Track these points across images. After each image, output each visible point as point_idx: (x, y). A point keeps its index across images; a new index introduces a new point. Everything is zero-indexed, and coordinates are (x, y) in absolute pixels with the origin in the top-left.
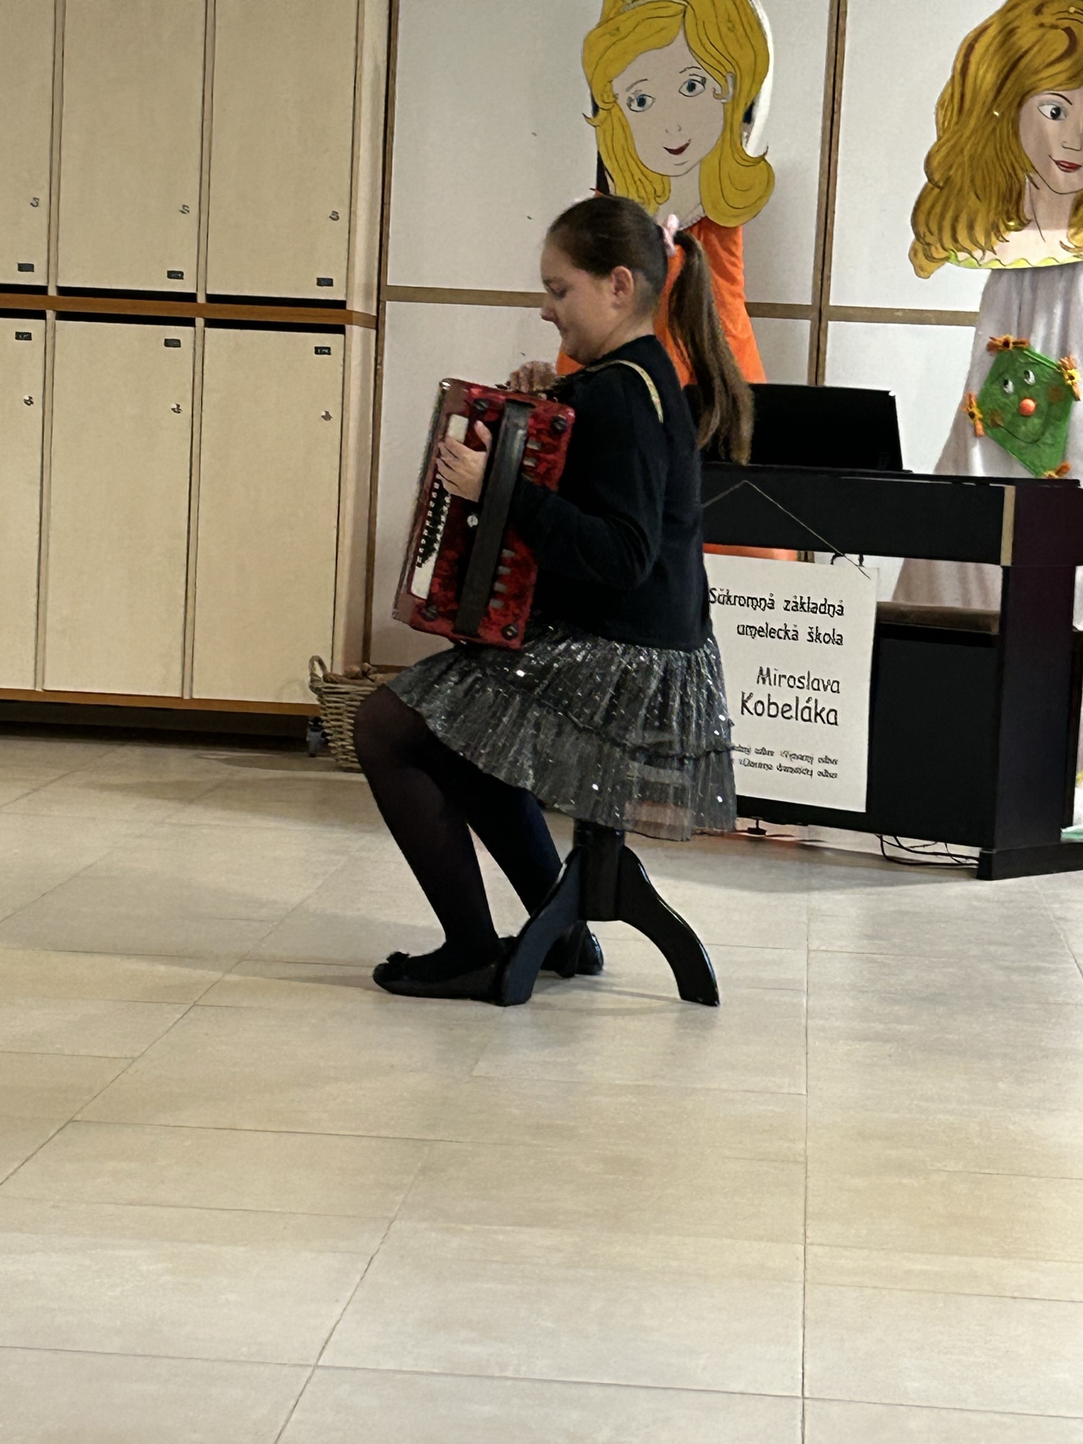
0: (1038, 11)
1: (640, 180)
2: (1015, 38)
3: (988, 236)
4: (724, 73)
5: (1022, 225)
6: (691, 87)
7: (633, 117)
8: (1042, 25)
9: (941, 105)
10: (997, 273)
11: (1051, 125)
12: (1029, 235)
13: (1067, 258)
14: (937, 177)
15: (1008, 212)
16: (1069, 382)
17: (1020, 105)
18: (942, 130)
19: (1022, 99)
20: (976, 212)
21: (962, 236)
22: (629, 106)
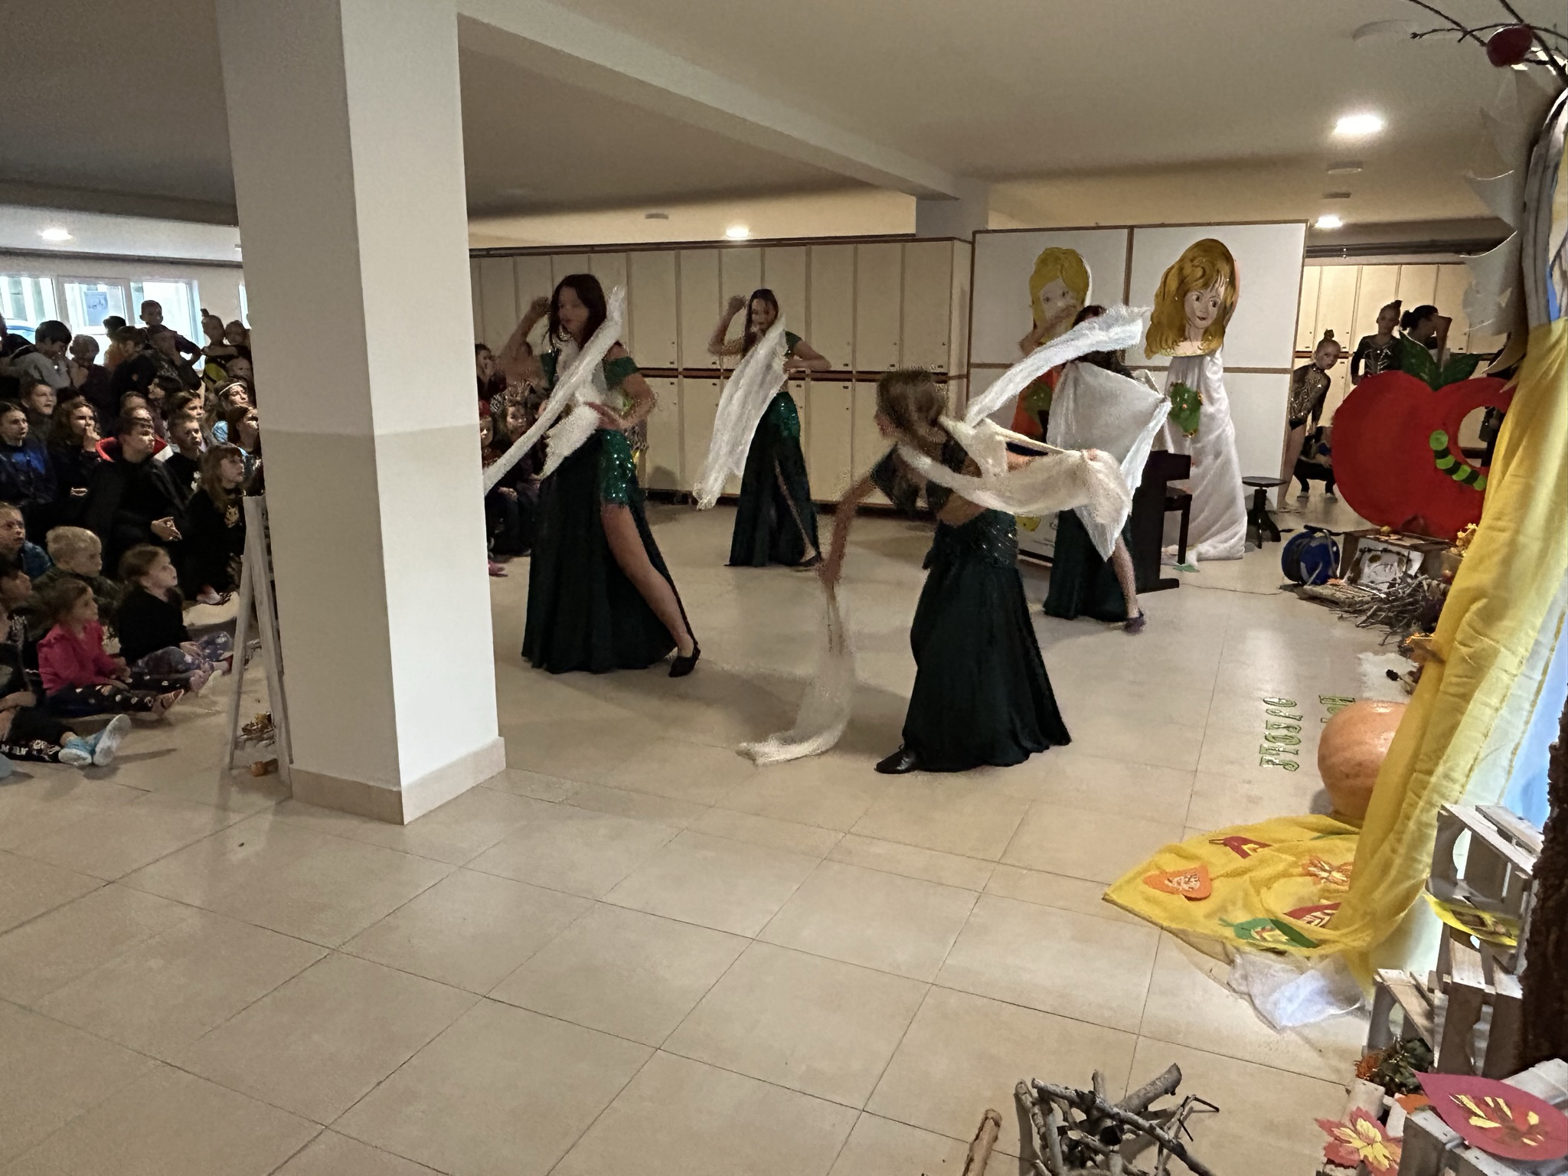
2: (1183, 271)
3: (1172, 344)
4: (1075, 290)
5: (1184, 340)
6: (1065, 292)
7: (1044, 305)
8: (1193, 266)
9: (1157, 296)
10: (1174, 357)
11: (1196, 304)
12: (1187, 343)
13: (1199, 352)
14: (1155, 322)
15: (1180, 335)
16: (1200, 399)
17: (1185, 296)
18: (1157, 304)
19: (1185, 294)
20: (1169, 335)
22: (1044, 301)
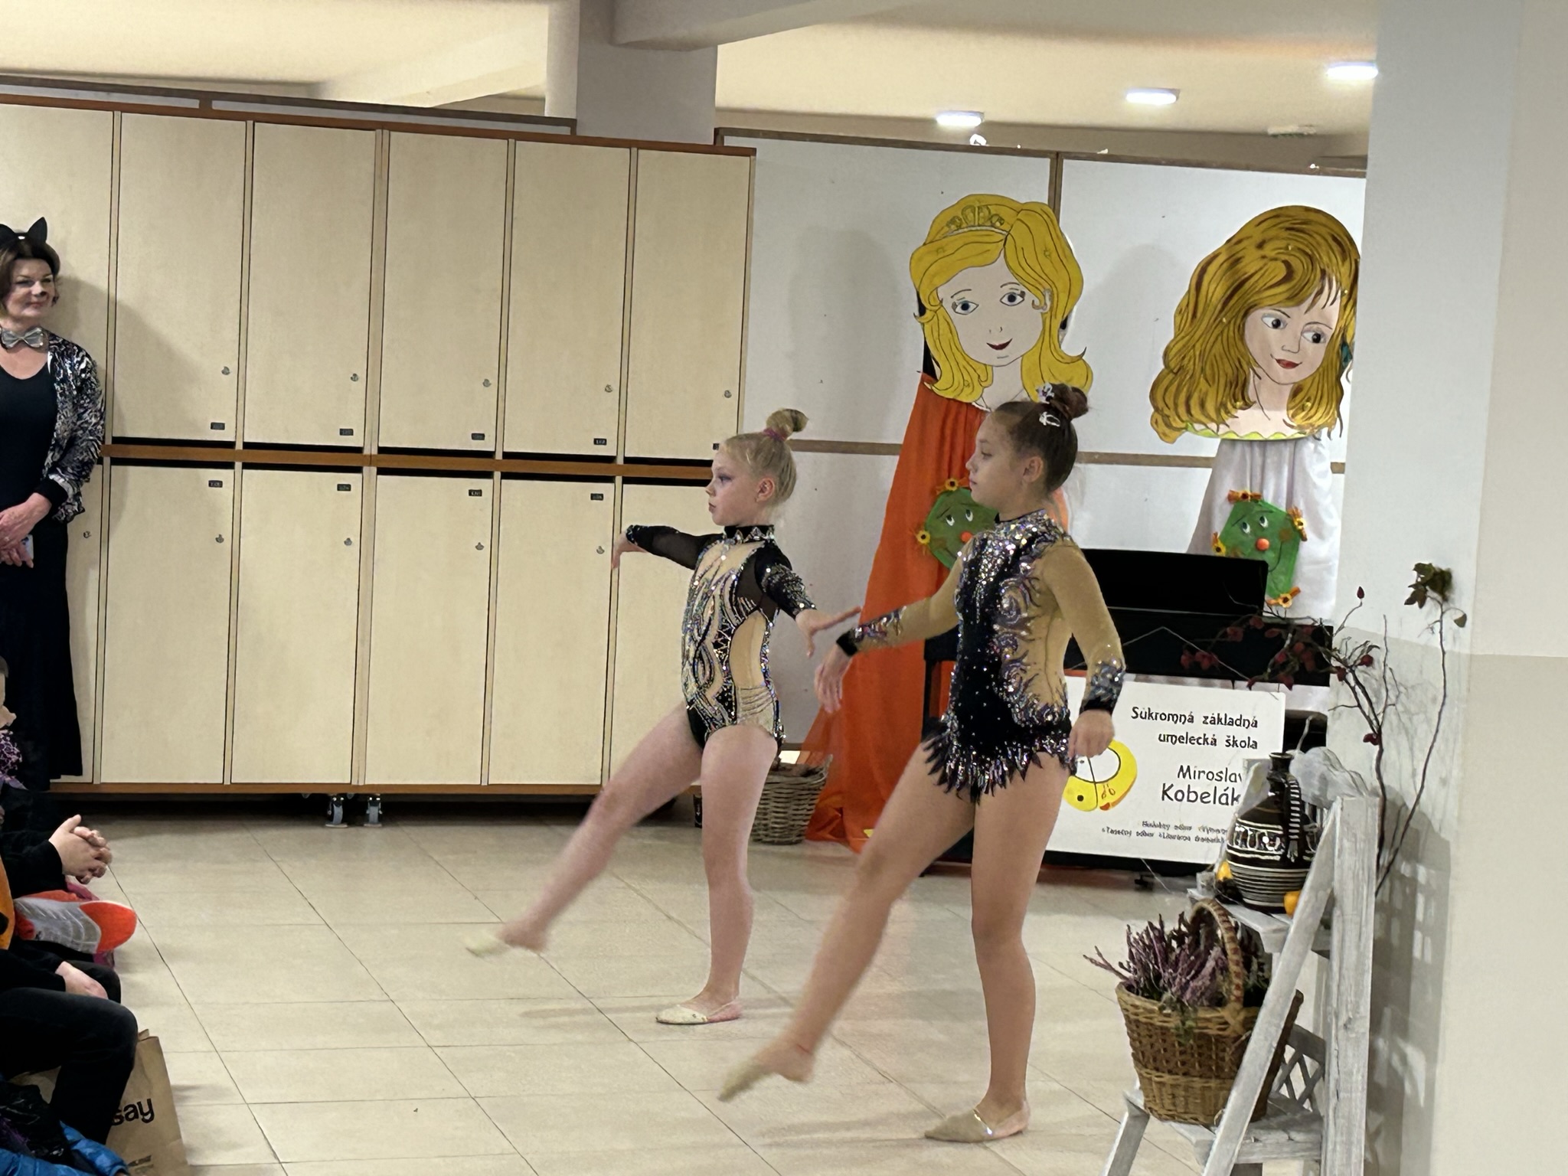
0: (1260, 246)
1: (964, 367)
2: (1239, 266)
3: (1218, 412)
4: (1042, 290)
5: (1247, 405)
6: (1012, 298)
7: (958, 318)
8: (1264, 257)
12: (1253, 413)
14: (1172, 365)
15: (1234, 396)
16: (1300, 527)
17: (1246, 314)
18: (1179, 329)
19: (1247, 311)
20: (1206, 394)
21: (1195, 410)
22: (954, 310)
